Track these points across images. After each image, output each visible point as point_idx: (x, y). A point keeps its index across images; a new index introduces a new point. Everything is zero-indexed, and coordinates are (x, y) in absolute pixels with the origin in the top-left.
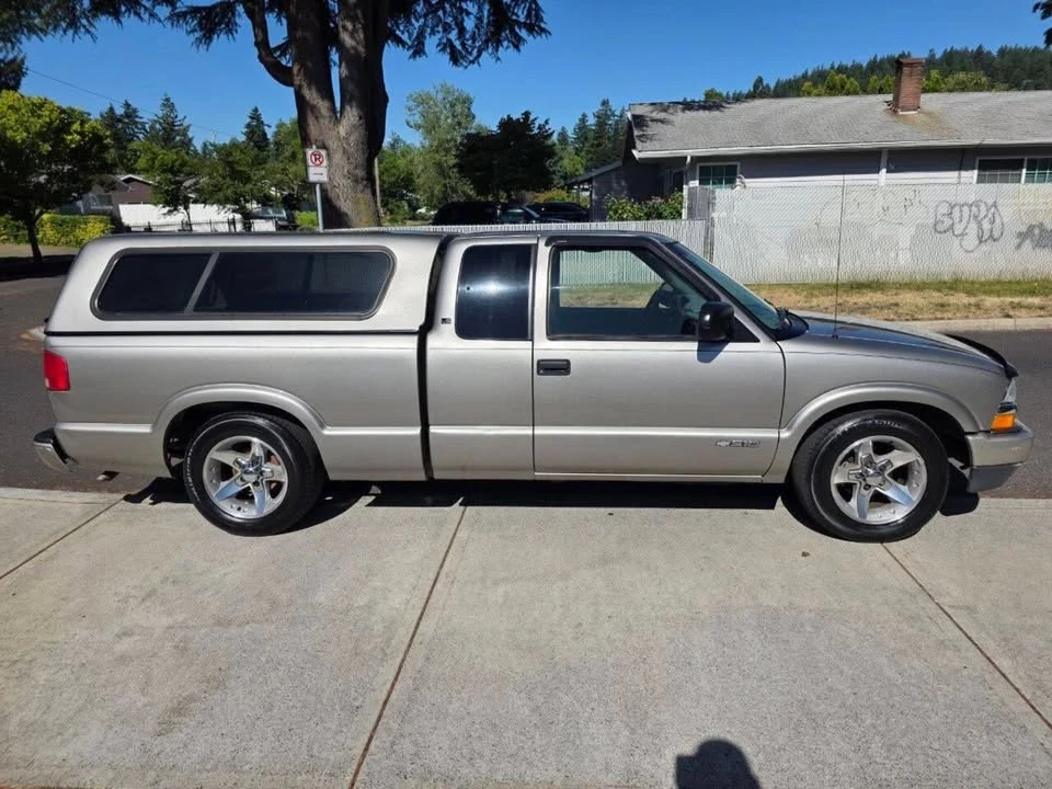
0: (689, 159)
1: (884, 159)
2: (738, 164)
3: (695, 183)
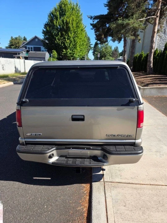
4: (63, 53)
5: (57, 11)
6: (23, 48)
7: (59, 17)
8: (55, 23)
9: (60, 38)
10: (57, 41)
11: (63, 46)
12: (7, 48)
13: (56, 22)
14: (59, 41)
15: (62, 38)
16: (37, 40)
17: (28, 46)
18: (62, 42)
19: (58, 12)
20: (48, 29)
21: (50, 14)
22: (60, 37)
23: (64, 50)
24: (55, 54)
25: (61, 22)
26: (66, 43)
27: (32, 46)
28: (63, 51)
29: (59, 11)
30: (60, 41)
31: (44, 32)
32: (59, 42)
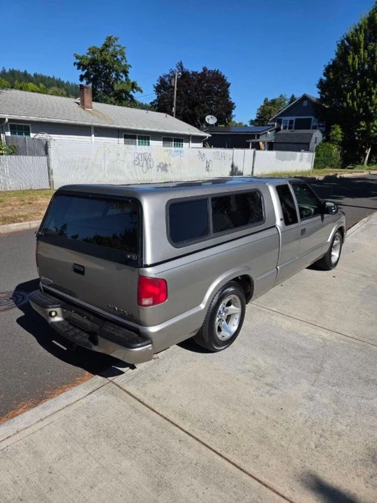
0: (7, 120)
1: (93, 130)
2: (30, 125)
3: (8, 134)
4: (358, 130)
5: (360, 33)
6: (273, 123)
7: (362, 46)
8: (350, 61)
9: (357, 94)
10: (348, 103)
11: (363, 112)
12: (252, 122)
13: (354, 59)
14: (352, 103)
15: (362, 93)
16: (305, 103)
17: (284, 118)
18: (362, 103)
19: (363, 33)
20: (332, 77)
21: (343, 42)
22: (358, 92)
23: (363, 124)
24: (337, 133)
25: (366, 56)
26: (372, 105)
27: (294, 118)
28: (361, 126)
29: (365, 31)
30: (355, 103)
31: (322, 85)
32: (353, 105)
